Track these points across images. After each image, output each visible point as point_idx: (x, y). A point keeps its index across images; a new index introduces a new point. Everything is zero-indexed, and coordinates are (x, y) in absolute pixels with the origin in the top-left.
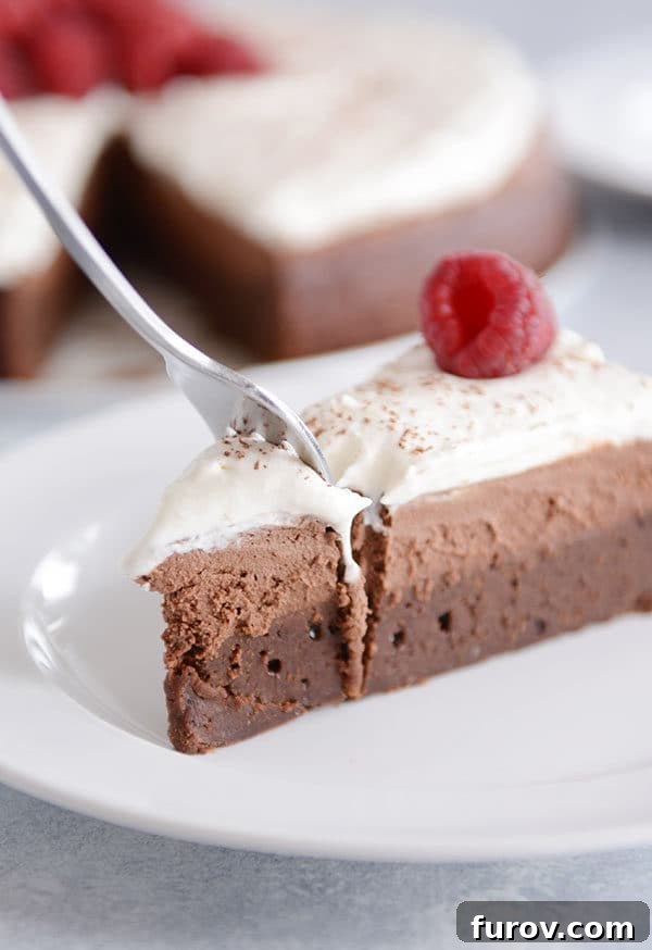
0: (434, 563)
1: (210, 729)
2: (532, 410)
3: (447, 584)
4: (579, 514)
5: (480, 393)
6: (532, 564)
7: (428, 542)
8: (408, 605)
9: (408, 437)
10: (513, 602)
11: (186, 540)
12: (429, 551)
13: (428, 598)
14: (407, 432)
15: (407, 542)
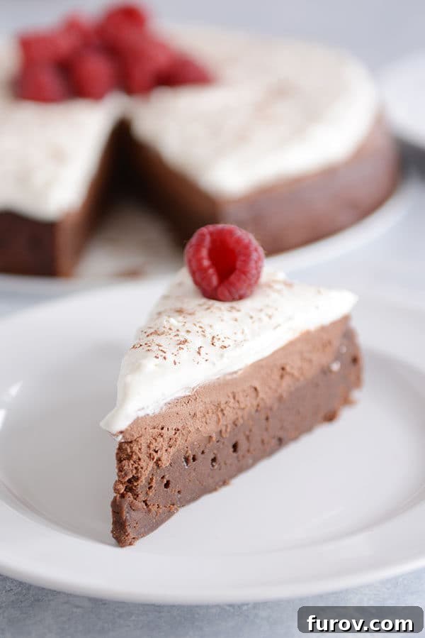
0: (230, 414)
1: (137, 528)
2: (270, 317)
3: (236, 425)
4: (296, 373)
5: (239, 311)
6: (276, 406)
7: (226, 403)
8: (218, 442)
9: (215, 340)
10: (267, 429)
11: (143, 409)
12: (228, 408)
13: (228, 436)
14: (213, 337)
15: (216, 404)
